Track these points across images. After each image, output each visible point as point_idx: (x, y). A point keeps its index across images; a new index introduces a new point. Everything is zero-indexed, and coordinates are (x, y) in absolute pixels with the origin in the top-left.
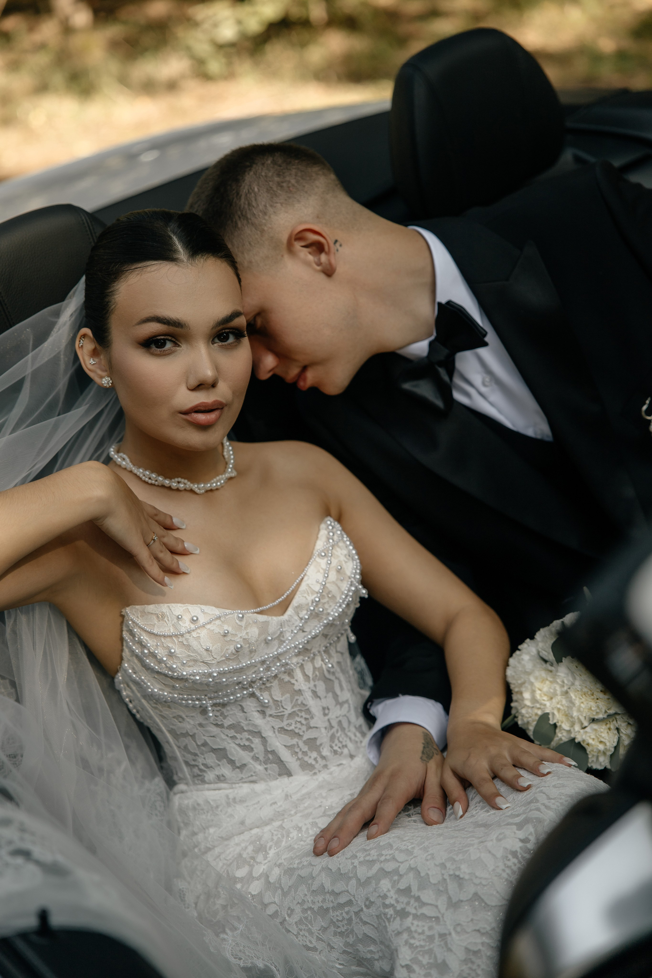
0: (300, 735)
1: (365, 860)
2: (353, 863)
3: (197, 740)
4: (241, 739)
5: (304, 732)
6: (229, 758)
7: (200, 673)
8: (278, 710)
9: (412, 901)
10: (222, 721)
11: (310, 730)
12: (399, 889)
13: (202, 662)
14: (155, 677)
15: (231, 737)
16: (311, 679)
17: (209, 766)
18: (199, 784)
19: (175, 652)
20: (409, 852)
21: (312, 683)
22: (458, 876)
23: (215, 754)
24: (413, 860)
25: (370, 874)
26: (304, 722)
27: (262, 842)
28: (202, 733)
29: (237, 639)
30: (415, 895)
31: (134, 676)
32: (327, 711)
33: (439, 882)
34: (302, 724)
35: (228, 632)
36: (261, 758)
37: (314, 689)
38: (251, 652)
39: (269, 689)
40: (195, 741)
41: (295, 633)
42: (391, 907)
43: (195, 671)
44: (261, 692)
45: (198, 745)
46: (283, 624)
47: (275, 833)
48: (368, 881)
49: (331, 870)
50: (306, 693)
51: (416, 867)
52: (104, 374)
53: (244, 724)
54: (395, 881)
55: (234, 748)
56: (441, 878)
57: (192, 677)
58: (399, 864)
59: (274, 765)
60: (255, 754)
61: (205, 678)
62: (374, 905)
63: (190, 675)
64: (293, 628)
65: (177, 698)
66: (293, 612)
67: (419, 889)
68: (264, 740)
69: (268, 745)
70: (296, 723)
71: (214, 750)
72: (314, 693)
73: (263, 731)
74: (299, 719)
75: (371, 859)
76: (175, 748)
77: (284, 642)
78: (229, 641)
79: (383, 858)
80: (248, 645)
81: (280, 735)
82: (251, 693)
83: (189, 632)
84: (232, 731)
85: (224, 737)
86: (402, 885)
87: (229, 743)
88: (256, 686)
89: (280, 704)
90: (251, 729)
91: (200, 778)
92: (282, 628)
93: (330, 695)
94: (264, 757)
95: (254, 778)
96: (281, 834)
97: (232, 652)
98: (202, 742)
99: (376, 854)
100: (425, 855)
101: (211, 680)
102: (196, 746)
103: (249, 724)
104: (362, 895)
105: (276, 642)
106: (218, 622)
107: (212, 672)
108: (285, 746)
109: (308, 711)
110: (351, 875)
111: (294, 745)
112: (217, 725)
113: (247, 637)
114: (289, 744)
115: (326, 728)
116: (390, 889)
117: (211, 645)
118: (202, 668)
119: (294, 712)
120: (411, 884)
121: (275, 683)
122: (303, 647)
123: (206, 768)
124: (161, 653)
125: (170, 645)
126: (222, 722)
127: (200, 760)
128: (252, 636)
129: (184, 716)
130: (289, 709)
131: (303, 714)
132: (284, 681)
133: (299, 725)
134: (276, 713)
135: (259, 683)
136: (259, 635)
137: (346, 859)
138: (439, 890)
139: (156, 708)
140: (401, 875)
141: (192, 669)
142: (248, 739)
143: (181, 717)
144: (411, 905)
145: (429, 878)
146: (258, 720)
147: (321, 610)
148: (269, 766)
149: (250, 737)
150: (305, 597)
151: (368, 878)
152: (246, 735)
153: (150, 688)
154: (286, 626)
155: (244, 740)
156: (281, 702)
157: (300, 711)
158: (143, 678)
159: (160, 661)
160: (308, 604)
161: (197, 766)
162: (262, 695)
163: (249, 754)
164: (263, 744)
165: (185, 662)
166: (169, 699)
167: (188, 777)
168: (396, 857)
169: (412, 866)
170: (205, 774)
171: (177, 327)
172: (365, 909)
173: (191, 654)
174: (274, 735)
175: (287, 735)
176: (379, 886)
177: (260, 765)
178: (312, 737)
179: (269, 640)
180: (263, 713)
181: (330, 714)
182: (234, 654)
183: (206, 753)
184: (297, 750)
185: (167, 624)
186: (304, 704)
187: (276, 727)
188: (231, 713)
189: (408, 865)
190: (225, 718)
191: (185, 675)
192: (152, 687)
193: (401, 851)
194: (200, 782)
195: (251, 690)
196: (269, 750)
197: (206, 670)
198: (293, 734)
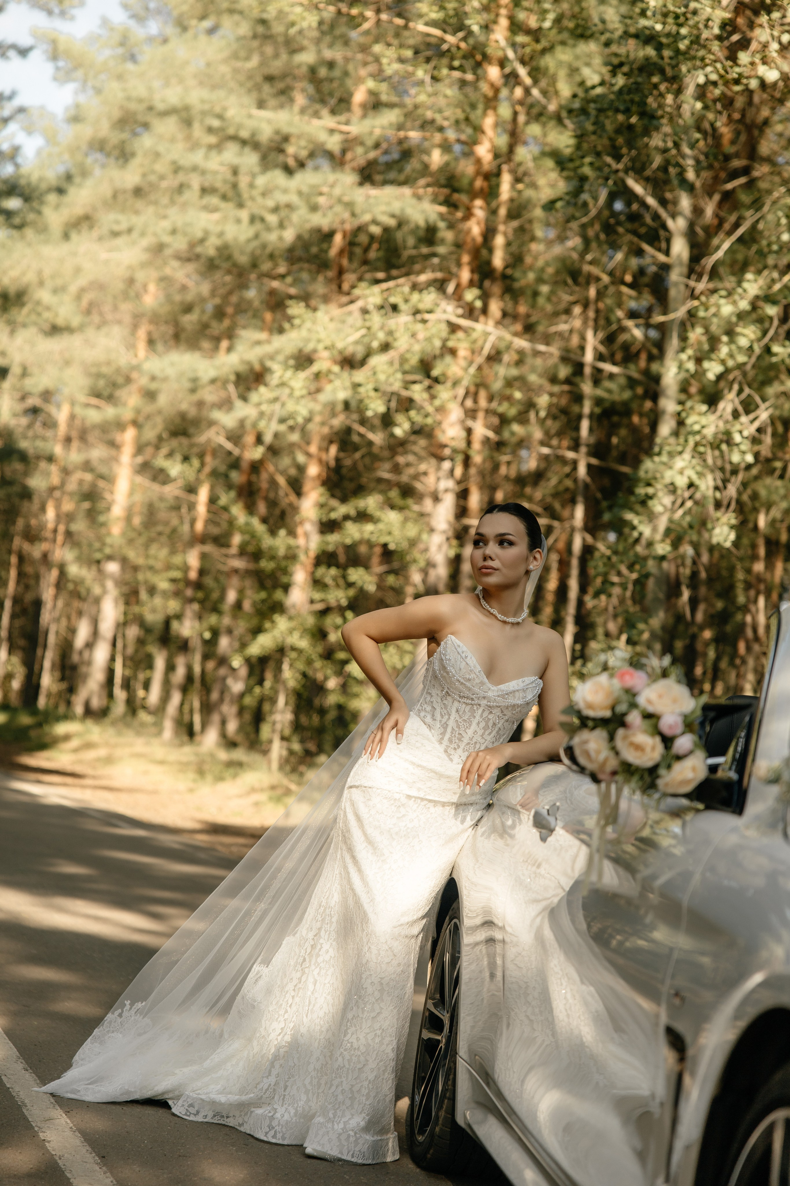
5: (462, 730)
6: (434, 714)
10: (444, 699)
11: (465, 732)
13: (455, 670)
15: (441, 707)
21: (481, 719)
23: (432, 708)
26: (466, 727)
32: (476, 734)
37: (480, 722)
38: (473, 685)
53: (449, 707)
85: (439, 705)
90: (449, 711)
97: (466, 678)
107: (455, 676)
114: (454, 728)
119: (466, 721)
130: (466, 718)
131: (468, 725)
132: (473, 708)
134: (461, 715)
146: (454, 711)
149: (446, 714)
155: (444, 712)
163: (441, 718)
164: (447, 720)
173: (455, 665)
174: (453, 721)
178: (463, 735)
180: (457, 710)
184: (454, 733)
186: (471, 722)
187: (456, 719)
188: (449, 700)
198: (458, 727)
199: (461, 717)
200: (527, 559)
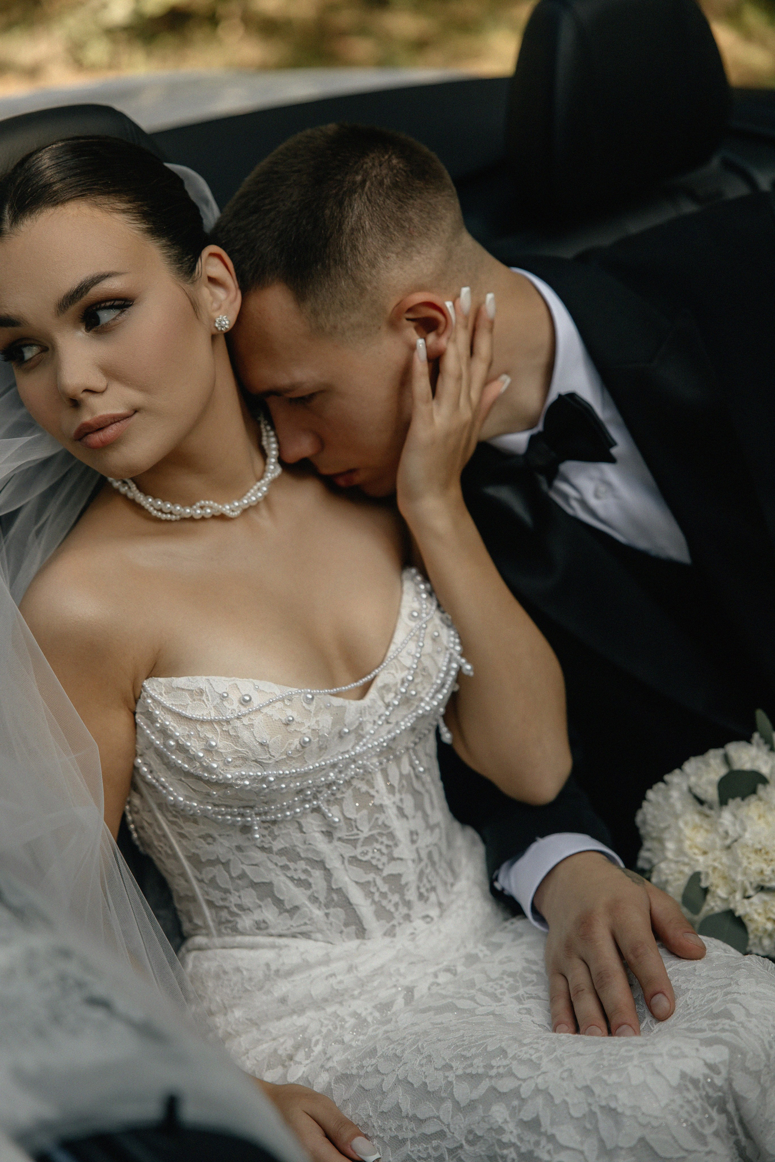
0: (378, 869)
1: (465, 1073)
2: (447, 1077)
3: (231, 870)
4: (296, 870)
5: (384, 864)
6: (276, 897)
7: (250, 776)
8: (351, 831)
9: (543, 1142)
10: (270, 843)
11: (393, 863)
12: (521, 1120)
13: (254, 761)
14: (181, 780)
15: (281, 867)
16: (397, 790)
17: (246, 907)
18: (228, 935)
19: (216, 745)
20: (534, 1065)
21: (398, 796)
22: (614, 1110)
23: (255, 890)
24: (541, 1077)
25: (475, 1095)
26: (384, 850)
27: (307, 1035)
28: (240, 859)
29: (304, 729)
30: (546, 1131)
31: (150, 777)
32: (415, 837)
33: (584, 1115)
34: (382, 854)
35: (293, 719)
36: (322, 899)
37: (400, 804)
38: (321, 748)
39: (339, 802)
40: (228, 872)
41: (379, 725)
42: (511, 1147)
43: (244, 773)
44: (328, 805)
45: (231, 878)
46: (363, 711)
47: (326, 1022)
48: (472, 1105)
49: (412, 1084)
50: (389, 810)
51: (547, 1088)
53: (301, 849)
54: (514, 1108)
55: (284, 883)
56: (587, 1109)
57: (239, 782)
58: (520, 1082)
59: (339, 909)
60: (313, 893)
61: (257, 783)
62: (482, 1141)
63: (236, 779)
64: (376, 718)
65: (212, 811)
66: (377, 694)
67: (553, 1123)
68: (328, 873)
69: (333, 880)
70: (373, 852)
71: (254, 885)
72: (400, 809)
73: (327, 861)
74: (378, 846)
75: (474, 1072)
76: (194, 882)
77: (363, 737)
78: (293, 731)
79: (493, 1072)
80: (318, 739)
81: (351, 867)
82: (315, 807)
83: (238, 718)
84: (284, 858)
85: (271, 866)
86: (526, 1115)
87: (277, 875)
88: (322, 798)
89: (353, 823)
90: (310, 856)
91: (230, 925)
92: (361, 717)
93: (419, 814)
94: (326, 898)
95: (309, 928)
96: (332, 1025)
97: (296, 748)
98: (239, 872)
99: (481, 1064)
100: (560, 1070)
101: (265, 786)
102: (229, 879)
103: (308, 850)
104: (462, 1126)
105: (352, 737)
106: (279, 705)
107: (268, 776)
108: (357, 883)
109: (391, 836)
110: (443, 1095)
111: (369, 882)
112: (263, 849)
113: (317, 727)
114: (362, 881)
115: (413, 861)
116: (508, 1119)
117: (268, 737)
118: (253, 770)
119: (372, 835)
120: (540, 1114)
121: (349, 793)
122: (388, 745)
123: (241, 910)
124: (196, 747)
125: (210, 735)
126: (271, 845)
127: (233, 899)
128: (323, 727)
129: (216, 835)
130: (365, 831)
131: (384, 839)
132: (360, 792)
133: (377, 855)
134: (347, 836)
135: (327, 793)
136: (334, 724)
137: (436, 1069)
138: (585, 1128)
139: (173, 823)
140: (523, 1100)
141: (239, 769)
142: (305, 871)
143: (210, 836)
144: (541, 1147)
145: (568, 1108)
146: (321, 844)
147: (413, 693)
148: (331, 910)
149: (309, 868)
150: (393, 674)
151: (473, 1101)
152: (302, 865)
153: (172, 795)
154: (367, 713)
155: (299, 871)
156: (355, 821)
157: (381, 834)
158: (163, 779)
159: (192, 759)
160: (396, 684)
161: (227, 908)
162: (329, 810)
163: (305, 891)
164: (325, 879)
165: (230, 760)
166: (199, 811)
167: (211, 923)
168: (514, 1071)
169: (541, 1087)
170: (238, 920)
172: (466, 1147)
173: (240, 749)
174: (343, 867)
175: (361, 868)
176: (490, 1113)
177: (319, 908)
178: (394, 872)
179: (345, 733)
180: (329, 834)
181: (419, 841)
182: (298, 751)
183: (243, 888)
184: (373, 890)
185: (206, 705)
186: (385, 826)
187: (347, 855)
188: (284, 832)
189: (533, 1086)
190: (274, 839)
191: (229, 779)
192: (175, 794)
193: (522, 1062)
194: (229, 931)
195: (315, 803)
196: (334, 887)
197: (259, 772)
198: (369, 866)
199: (353, 842)
200: (195, 306)
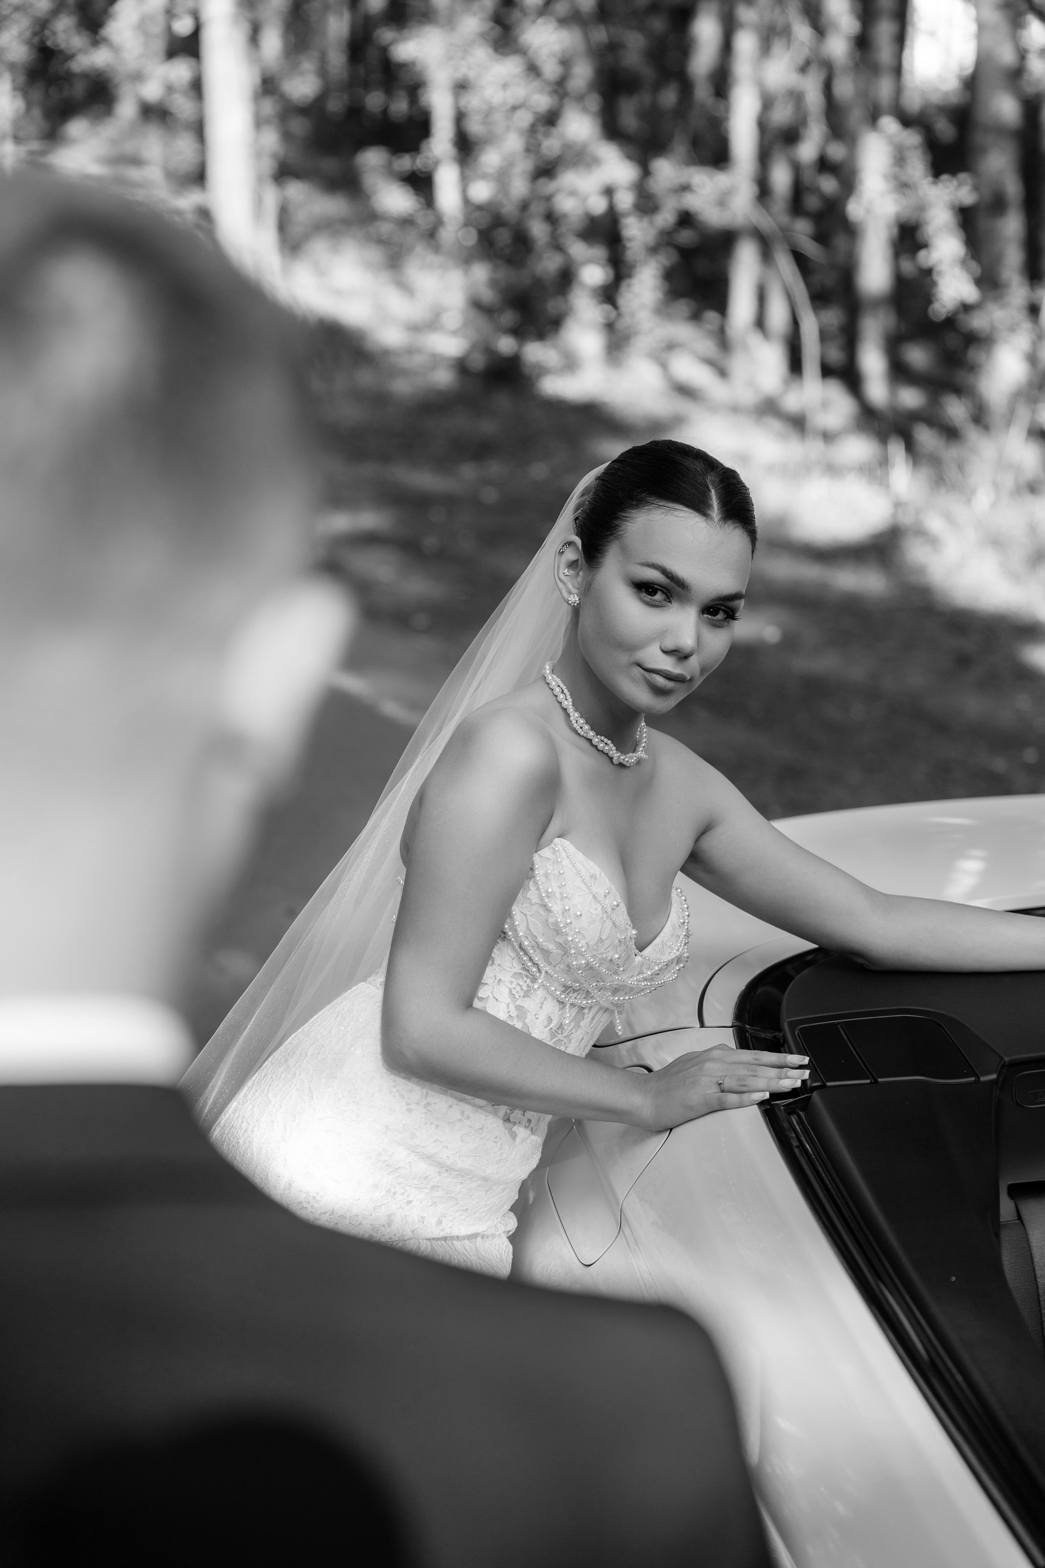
52: (574, 591)
171: (679, 586)
